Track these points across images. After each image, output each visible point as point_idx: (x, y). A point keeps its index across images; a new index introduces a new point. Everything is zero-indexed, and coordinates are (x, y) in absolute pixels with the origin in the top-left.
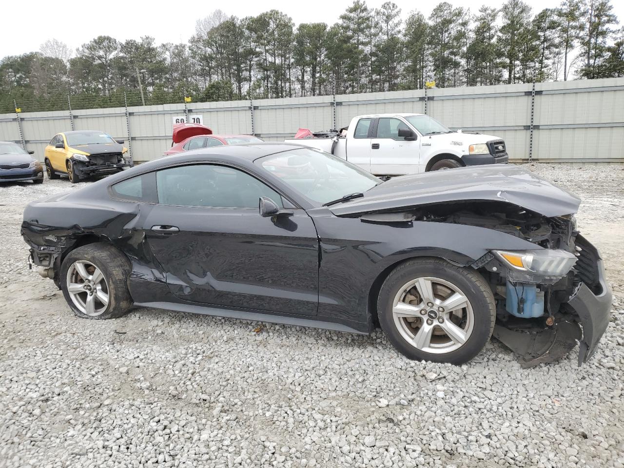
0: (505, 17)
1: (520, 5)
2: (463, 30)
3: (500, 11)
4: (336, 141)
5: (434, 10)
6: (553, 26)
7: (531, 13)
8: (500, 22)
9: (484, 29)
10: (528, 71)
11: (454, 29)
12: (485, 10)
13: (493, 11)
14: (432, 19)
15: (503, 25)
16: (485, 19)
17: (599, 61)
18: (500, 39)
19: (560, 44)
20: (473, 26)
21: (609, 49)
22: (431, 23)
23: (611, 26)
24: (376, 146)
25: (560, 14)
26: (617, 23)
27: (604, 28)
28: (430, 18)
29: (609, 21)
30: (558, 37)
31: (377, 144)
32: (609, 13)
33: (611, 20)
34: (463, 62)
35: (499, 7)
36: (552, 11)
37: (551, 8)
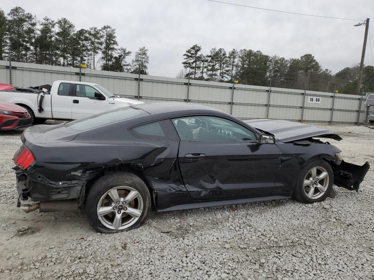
0: (60, 27)
1: (68, 23)
2: (32, 28)
3: (56, 23)
4: (43, 95)
5: (12, 10)
6: (86, 39)
7: (74, 29)
8: (57, 29)
9: (46, 30)
10: (75, 62)
11: (26, 26)
12: (48, 20)
13: (52, 22)
14: (11, 15)
15: (58, 31)
16: (48, 25)
17: (110, 63)
18: (56, 39)
19: (91, 49)
20: (39, 27)
21: (116, 58)
22: (9, 18)
23: (115, 46)
24: (76, 102)
25: (90, 34)
26: (118, 45)
27: (112, 46)
28: (9, 15)
29: (114, 44)
30: (90, 46)
31: (77, 100)
32: (114, 39)
33: (115, 43)
34: (32, 48)
35: (56, 21)
36: (86, 31)
37: (85, 30)
